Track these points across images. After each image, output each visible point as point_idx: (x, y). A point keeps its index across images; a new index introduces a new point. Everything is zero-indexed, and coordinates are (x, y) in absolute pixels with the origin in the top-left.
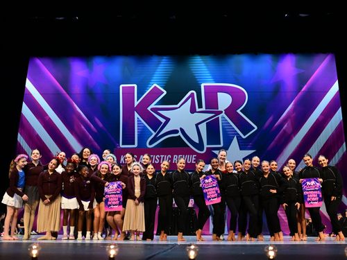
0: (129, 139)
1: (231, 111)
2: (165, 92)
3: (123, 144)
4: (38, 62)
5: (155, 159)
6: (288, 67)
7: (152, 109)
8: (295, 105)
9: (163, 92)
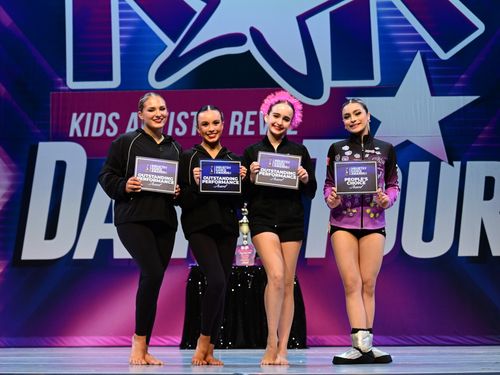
0: (94, 63)
3: (76, 79)
5: (176, 125)
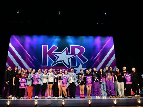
2: (58, 48)
3: (43, 65)
4: (14, 36)
6: (98, 40)
7: (53, 53)
9: (57, 48)
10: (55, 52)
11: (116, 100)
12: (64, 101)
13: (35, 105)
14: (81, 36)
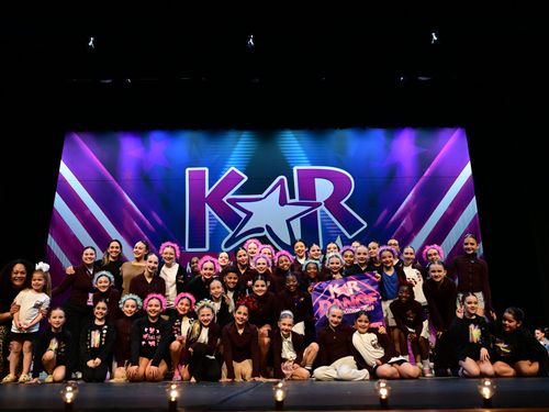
1: (332, 203)
2: (246, 178)
3: (189, 247)
7: (229, 200)
8: (416, 194)
9: (243, 178)
10: (237, 193)
11: (488, 383)
12: (281, 388)
13: (171, 402)
14: (336, 128)
